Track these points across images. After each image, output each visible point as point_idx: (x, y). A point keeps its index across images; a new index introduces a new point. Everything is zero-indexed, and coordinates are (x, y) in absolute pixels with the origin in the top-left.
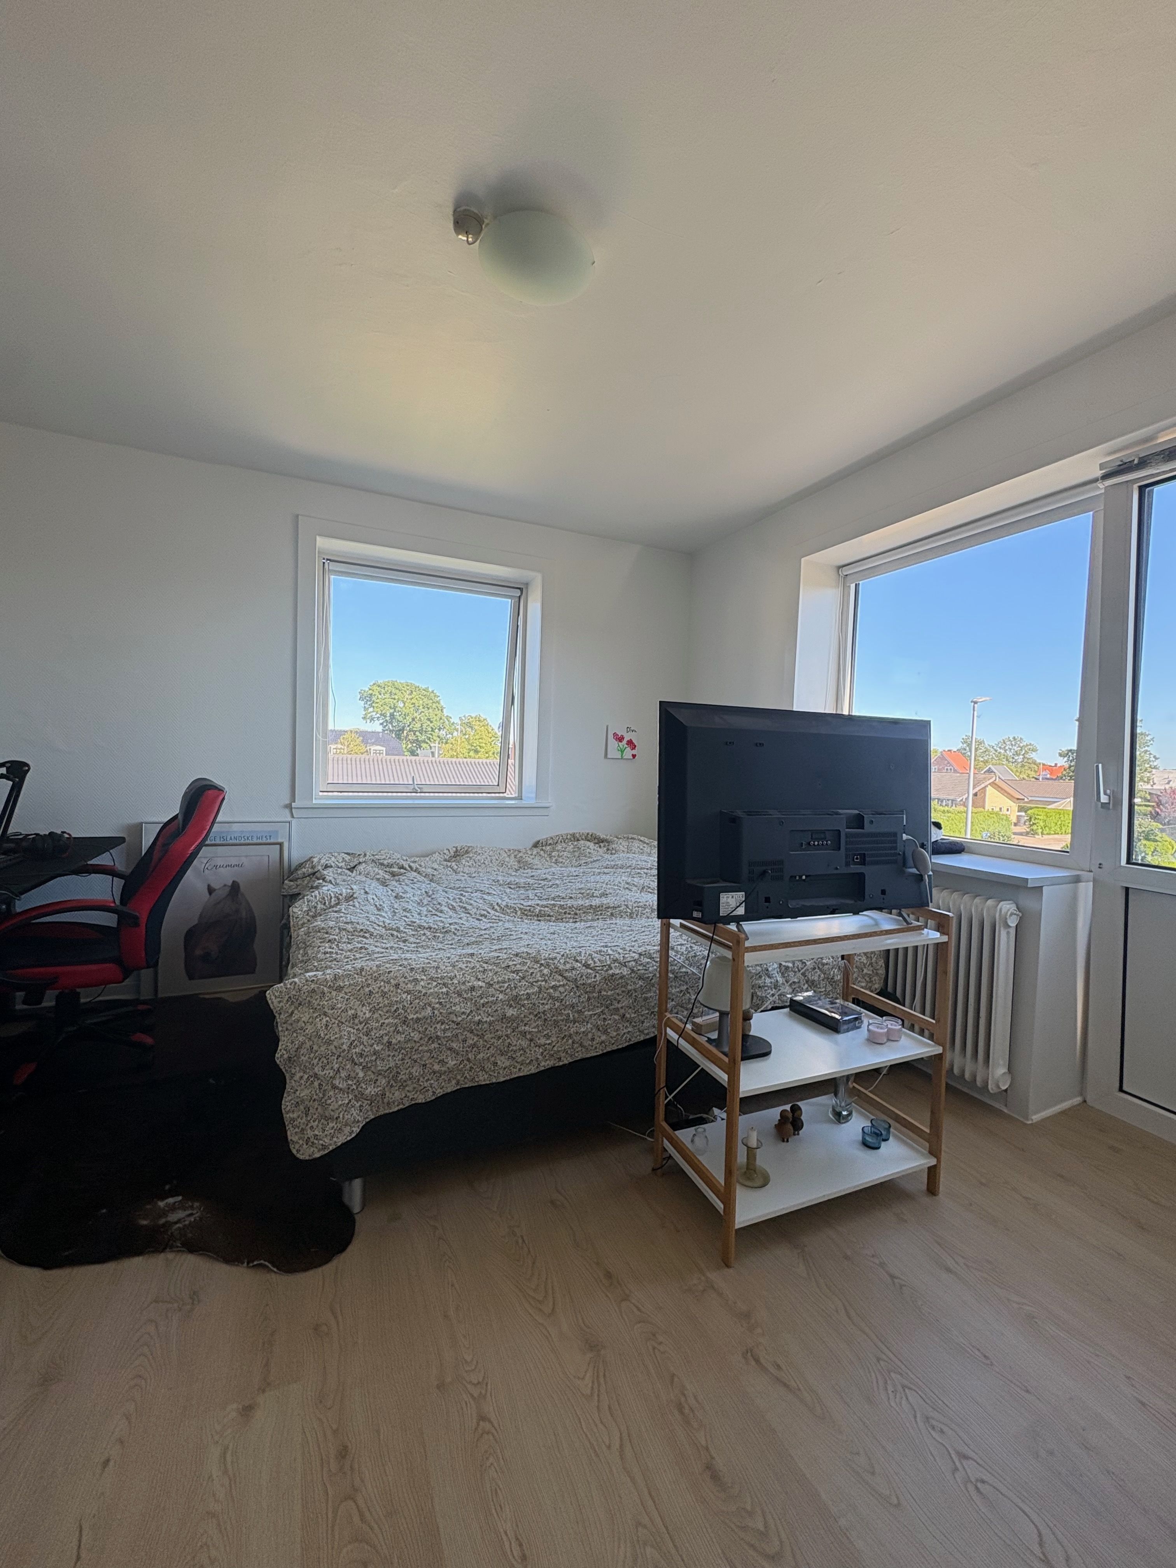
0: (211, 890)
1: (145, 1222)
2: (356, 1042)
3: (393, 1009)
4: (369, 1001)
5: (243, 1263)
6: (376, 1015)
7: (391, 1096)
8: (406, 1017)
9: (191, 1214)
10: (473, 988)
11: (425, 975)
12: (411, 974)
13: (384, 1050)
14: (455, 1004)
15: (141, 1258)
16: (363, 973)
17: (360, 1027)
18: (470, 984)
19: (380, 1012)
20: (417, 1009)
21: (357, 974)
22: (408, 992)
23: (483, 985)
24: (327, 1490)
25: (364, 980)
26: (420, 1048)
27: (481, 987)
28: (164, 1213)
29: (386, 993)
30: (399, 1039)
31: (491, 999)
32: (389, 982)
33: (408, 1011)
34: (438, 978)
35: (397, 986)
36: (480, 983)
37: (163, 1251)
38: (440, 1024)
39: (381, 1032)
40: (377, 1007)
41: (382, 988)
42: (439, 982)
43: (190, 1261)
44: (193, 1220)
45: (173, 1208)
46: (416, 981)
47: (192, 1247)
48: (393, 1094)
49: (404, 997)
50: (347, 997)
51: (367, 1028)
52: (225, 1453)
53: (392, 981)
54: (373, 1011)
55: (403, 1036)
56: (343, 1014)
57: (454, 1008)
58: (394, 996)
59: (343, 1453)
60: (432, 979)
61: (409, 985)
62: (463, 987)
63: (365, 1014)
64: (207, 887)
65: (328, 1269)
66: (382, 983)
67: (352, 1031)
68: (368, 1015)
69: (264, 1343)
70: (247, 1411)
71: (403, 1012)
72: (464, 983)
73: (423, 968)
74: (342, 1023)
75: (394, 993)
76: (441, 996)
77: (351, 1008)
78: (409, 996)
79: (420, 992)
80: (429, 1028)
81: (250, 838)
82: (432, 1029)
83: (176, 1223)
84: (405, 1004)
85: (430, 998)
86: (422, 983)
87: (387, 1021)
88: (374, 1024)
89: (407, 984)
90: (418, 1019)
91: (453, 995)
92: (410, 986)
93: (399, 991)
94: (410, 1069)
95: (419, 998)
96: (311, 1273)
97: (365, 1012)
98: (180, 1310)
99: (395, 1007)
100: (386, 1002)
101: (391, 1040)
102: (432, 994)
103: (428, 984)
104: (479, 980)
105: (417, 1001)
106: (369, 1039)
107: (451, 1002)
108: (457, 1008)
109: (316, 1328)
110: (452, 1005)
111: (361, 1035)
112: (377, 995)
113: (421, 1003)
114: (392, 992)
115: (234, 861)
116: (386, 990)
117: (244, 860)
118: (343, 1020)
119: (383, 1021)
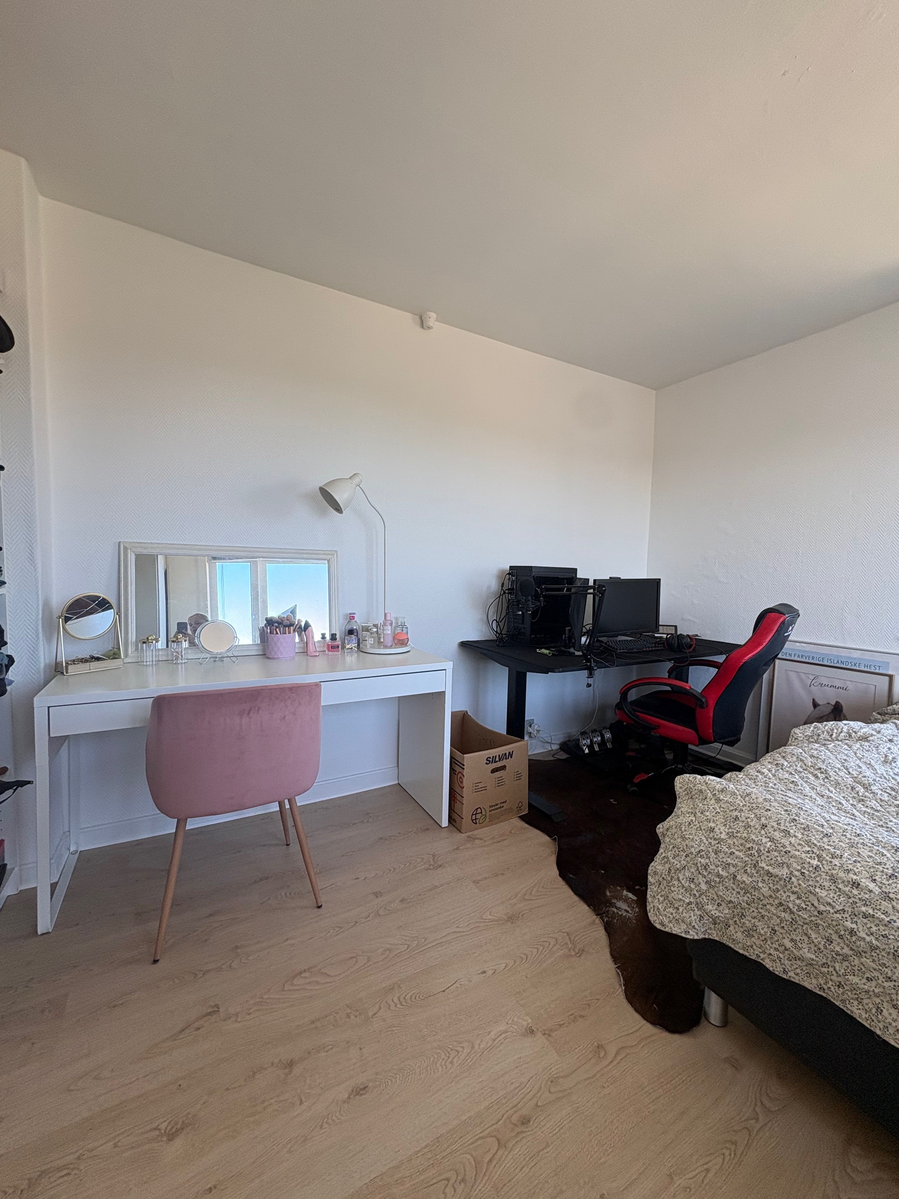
0: (815, 705)
1: (608, 894)
2: (703, 853)
3: (748, 846)
4: (732, 824)
5: (616, 965)
6: (729, 841)
7: (733, 932)
8: (757, 862)
9: (627, 911)
10: (856, 885)
11: (803, 834)
12: (787, 824)
13: (730, 880)
14: (822, 887)
15: (588, 908)
16: (747, 799)
17: (713, 842)
18: (855, 877)
19: (735, 840)
20: (773, 862)
21: (741, 797)
22: (772, 840)
23: (877, 890)
24: (501, 1120)
25: (741, 804)
26: (768, 907)
27: (871, 891)
28: (620, 898)
29: (750, 826)
30: (744, 879)
31: (879, 914)
32: (759, 819)
33: (763, 858)
34: (816, 845)
35: (764, 826)
36: (872, 886)
37: (597, 915)
38: (796, 896)
39: (729, 859)
40: (735, 835)
41: (749, 820)
42: (815, 851)
43: (601, 934)
44: (624, 915)
45: (626, 900)
46: (787, 833)
47: (608, 928)
48: (736, 932)
49: (763, 841)
50: (718, 810)
51: (718, 847)
52: (504, 1033)
53: (763, 819)
54: (731, 835)
55: (751, 880)
56: (705, 823)
57: (817, 890)
58: (755, 833)
59: (525, 1121)
60: (808, 843)
61: (776, 833)
62: (841, 874)
63: (721, 833)
64: (812, 701)
65: (649, 1029)
66: (753, 816)
67: (705, 841)
68: (723, 836)
69: (573, 1014)
70: (531, 1031)
71: (756, 854)
72: (848, 871)
73: (808, 826)
74: (701, 829)
75: (757, 831)
76: (806, 866)
77: (714, 821)
78: (770, 843)
79: (784, 846)
80: (781, 892)
81: (857, 665)
82: (785, 895)
83: (616, 908)
84: (762, 849)
85: (792, 860)
86: (793, 840)
87: (737, 853)
88: (725, 848)
89: (775, 830)
90: (768, 873)
91: (824, 874)
92: (777, 835)
93: (763, 832)
94: (756, 920)
95: (780, 852)
96: (637, 1016)
97: (722, 832)
98: (569, 950)
99: (751, 845)
100: (745, 835)
101: (736, 874)
102: (795, 857)
103: (800, 844)
104: (874, 881)
105: (776, 854)
106: (716, 858)
107: (817, 882)
108: (823, 894)
109: (600, 1047)
110: (818, 885)
111: (710, 850)
112: (741, 824)
113: (779, 859)
114: (756, 829)
115: (838, 684)
116: (752, 824)
117: (850, 686)
118: (703, 828)
119: (734, 850)
